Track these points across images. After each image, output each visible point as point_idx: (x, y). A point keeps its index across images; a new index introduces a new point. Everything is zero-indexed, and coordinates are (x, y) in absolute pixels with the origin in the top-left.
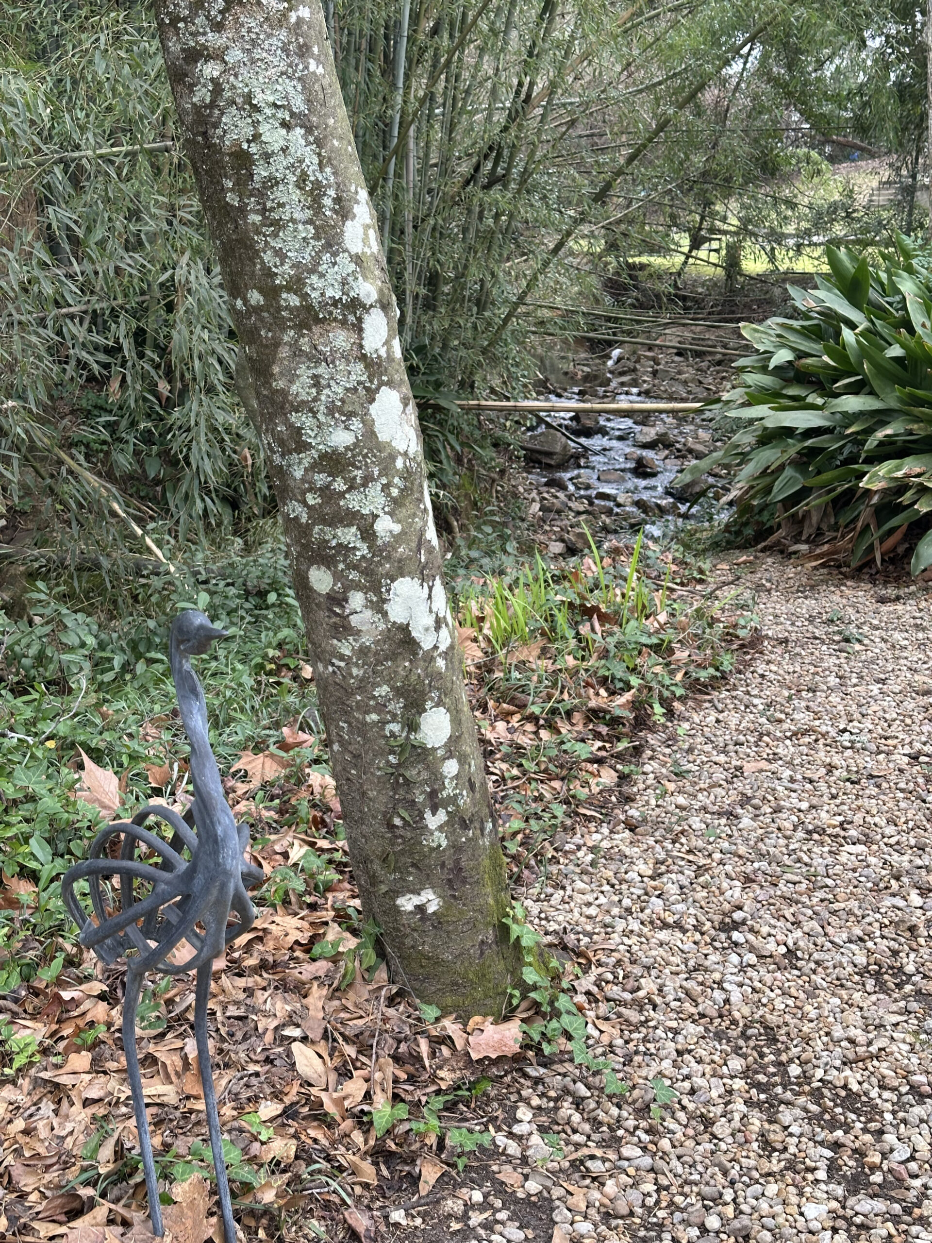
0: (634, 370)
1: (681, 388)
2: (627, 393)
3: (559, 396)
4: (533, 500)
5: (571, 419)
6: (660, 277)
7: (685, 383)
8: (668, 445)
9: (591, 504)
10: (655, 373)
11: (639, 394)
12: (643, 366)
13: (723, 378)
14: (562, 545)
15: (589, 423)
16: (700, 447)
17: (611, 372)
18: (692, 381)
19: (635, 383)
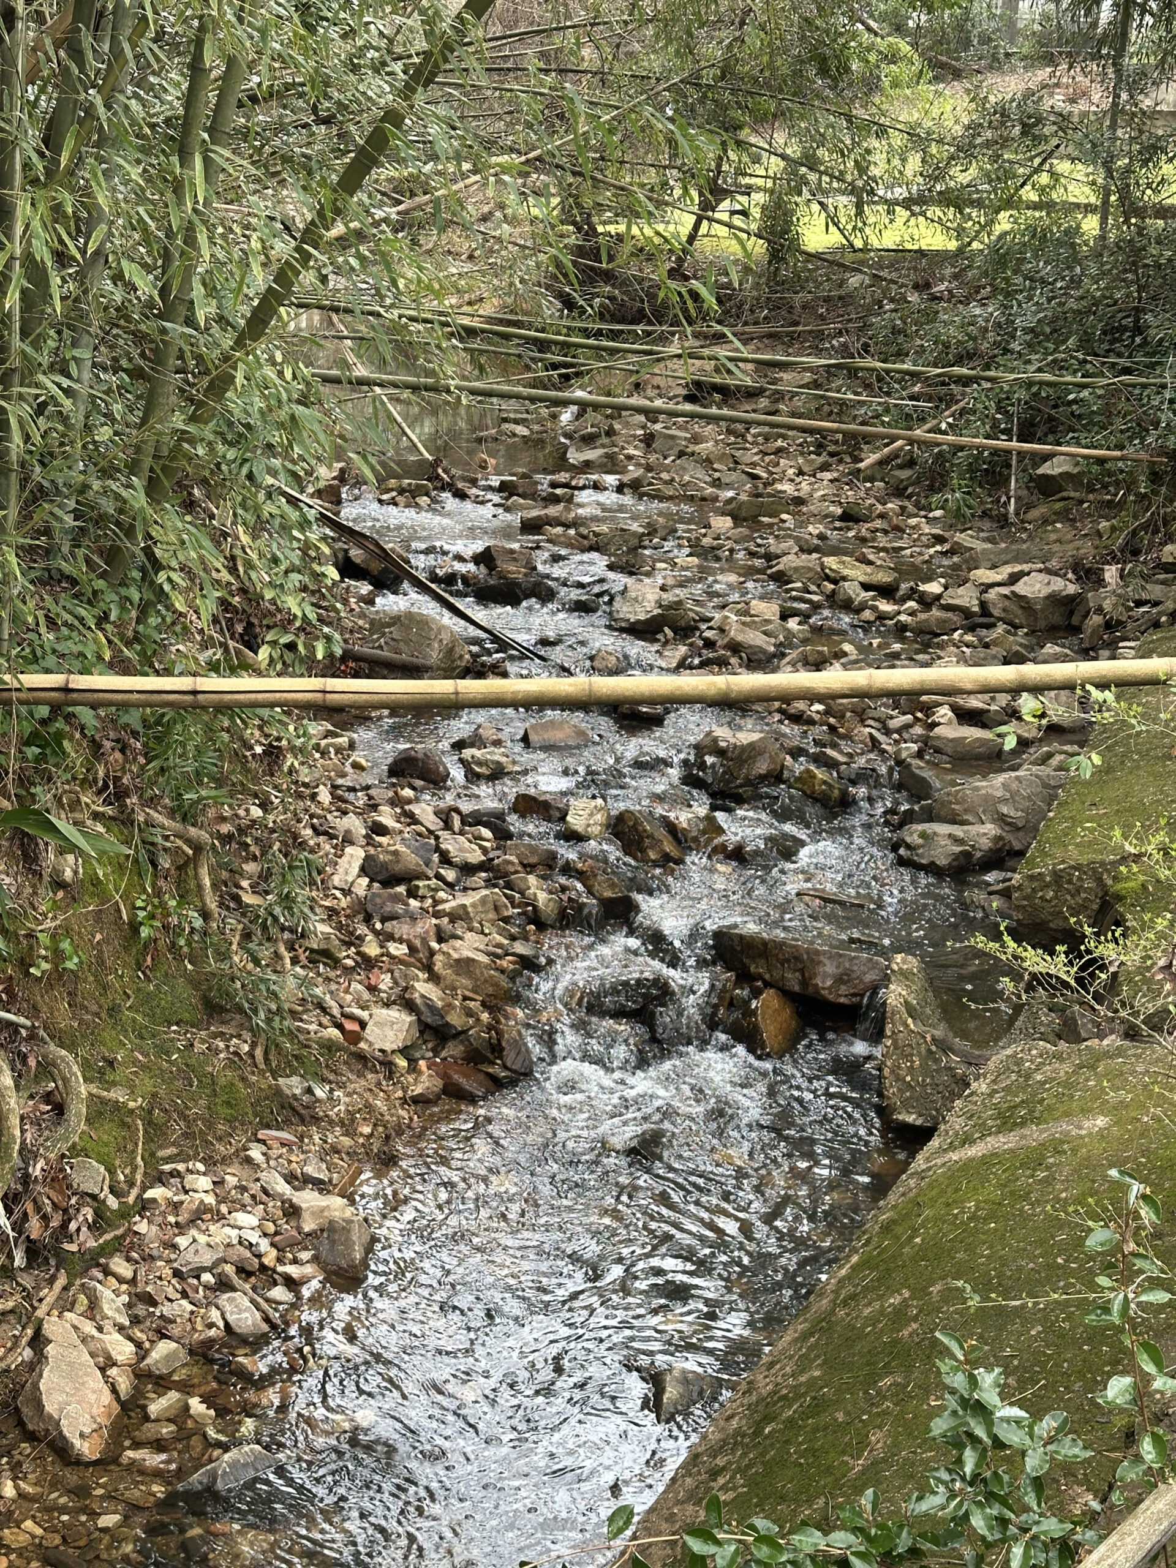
0: (610, 432)
1: (701, 474)
2: (597, 487)
3: (461, 495)
4: (348, 840)
5: (477, 559)
6: (650, 258)
7: (707, 462)
8: (685, 631)
9: (503, 835)
10: (649, 440)
11: (620, 489)
12: (627, 425)
13: (779, 451)
14: (407, 1018)
15: (515, 571)
16: (754, 638)
17: (566, 435)
18: (722, 458)
19: (611, 464)
